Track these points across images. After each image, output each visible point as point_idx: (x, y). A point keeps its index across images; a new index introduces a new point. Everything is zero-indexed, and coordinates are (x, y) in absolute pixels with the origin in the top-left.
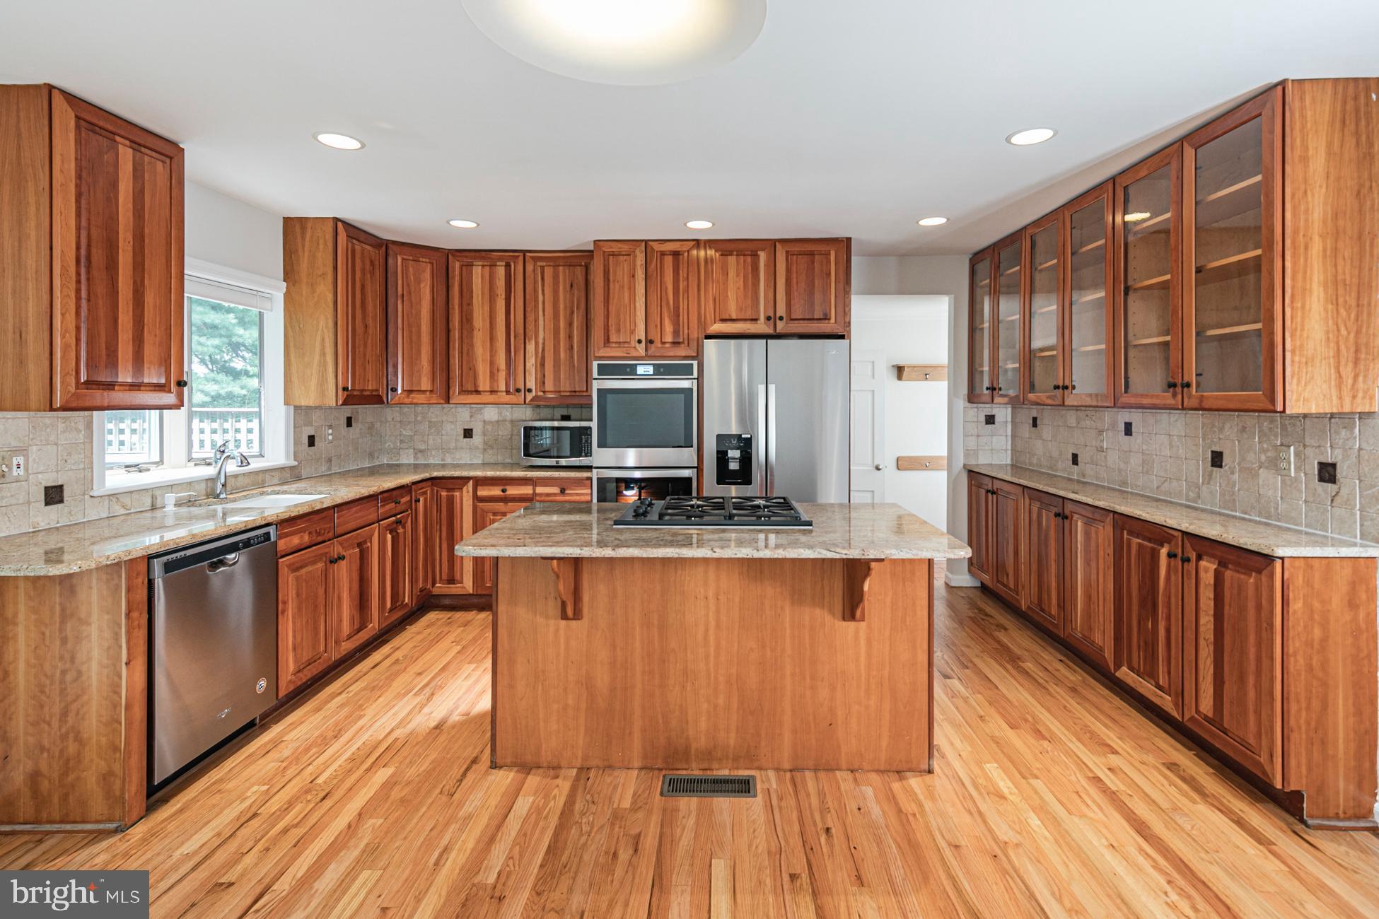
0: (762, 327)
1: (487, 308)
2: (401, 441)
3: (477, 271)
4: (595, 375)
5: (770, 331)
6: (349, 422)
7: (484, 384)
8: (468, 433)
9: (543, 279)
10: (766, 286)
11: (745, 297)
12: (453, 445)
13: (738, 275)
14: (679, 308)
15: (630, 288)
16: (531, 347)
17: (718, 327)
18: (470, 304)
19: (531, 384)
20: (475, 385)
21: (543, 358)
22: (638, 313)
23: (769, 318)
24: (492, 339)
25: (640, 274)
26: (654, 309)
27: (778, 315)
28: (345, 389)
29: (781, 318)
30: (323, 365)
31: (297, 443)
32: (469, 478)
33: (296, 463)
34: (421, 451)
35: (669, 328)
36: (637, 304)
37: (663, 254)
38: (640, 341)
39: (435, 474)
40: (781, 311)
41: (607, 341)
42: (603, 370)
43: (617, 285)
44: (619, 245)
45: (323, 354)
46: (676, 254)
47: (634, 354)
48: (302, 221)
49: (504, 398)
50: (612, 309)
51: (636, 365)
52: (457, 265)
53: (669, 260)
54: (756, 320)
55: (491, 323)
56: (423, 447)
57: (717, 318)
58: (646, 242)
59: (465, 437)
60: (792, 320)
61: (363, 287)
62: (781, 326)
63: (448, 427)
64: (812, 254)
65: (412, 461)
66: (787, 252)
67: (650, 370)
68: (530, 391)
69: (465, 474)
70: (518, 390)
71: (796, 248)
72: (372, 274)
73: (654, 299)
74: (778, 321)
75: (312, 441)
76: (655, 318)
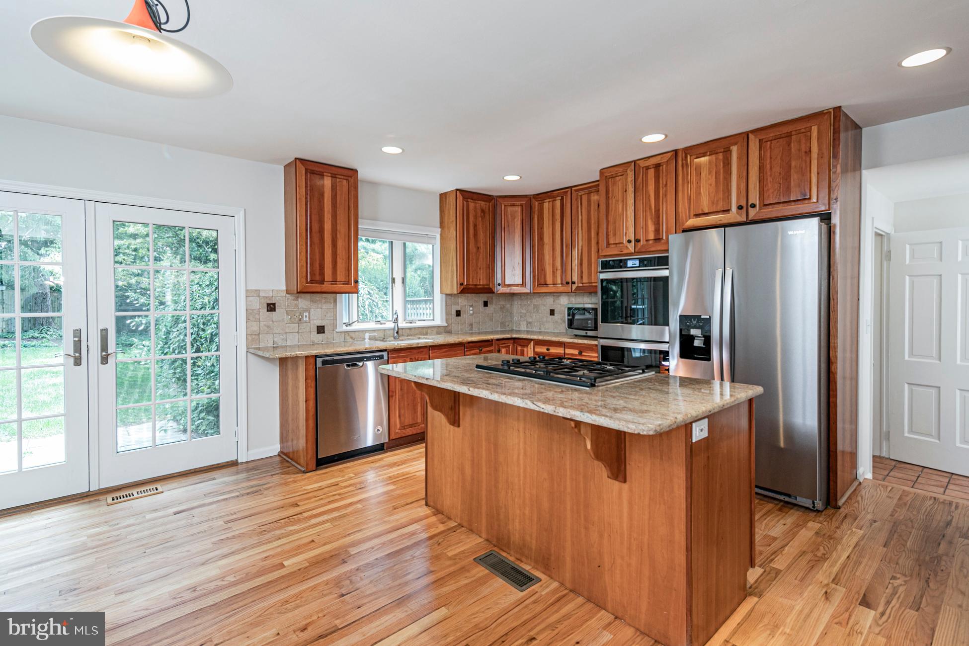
0: (734, 215)
1: (551, 229)
2: (521, 317)
3: (546, 205)
4: (600, 269)
5: (744, 219)
6: (486, 304)
7: (549, 280)
8: (552, 312)
9: (581, 204)
10: (739, 177)
11: (717, 192)
12: (545, 319)
13: (710, 173)
14: (659, 210)
15: (623, 201)
16: (575, 253)
17: (692, 222)
18: (542, 228)
19: (575, 279)
20: (545, 281)
21: (582, 260)
22: (629, 219)
23: (740, 208)
24: (553, 249)
25: (631, 189)
26: (641, 214)
27: (750, 203)
28: (462, 284)
29: (753, 206)
30: (452, 272)
31: (448, 313)
32: (531, 340)
33: (447, 325)
34: (530, 323)
35: (651, 228)
36: (628, 213)
37: (647, 168)
38: (629, 241)
39: (514, 336)
40: (754, 198)
41: (608, 244)
42: (606, 266)
43: (614, 200)
44: (616, 169)
45: (453, 265)
46: (657, 166)
47: (625, 252)
48: (445, 194)
49: (560, 288)
50: (611, 219)
51: (626, 260)
52: (536, 203)
53: (651, 172)
54: (728, 211)
55: (553, 239)
56: (530, 320)
57: (692, 214)
58: (635, 161)
59: (551, 314)
60: (765, 205)
61: (475, 226)
62: (753, 213)
63: (542, 308)
64: (789, 135)
65: (526, 329)
66: (760, 141)
67: (637, 263)
68: (573, 283)
69: (529, 337)
70: (567, 283)
71: (771, 134)
72: (483, 217)
73: (640, 206)
74: (750, 209)
75: (458, 313)
76: (641, 222)
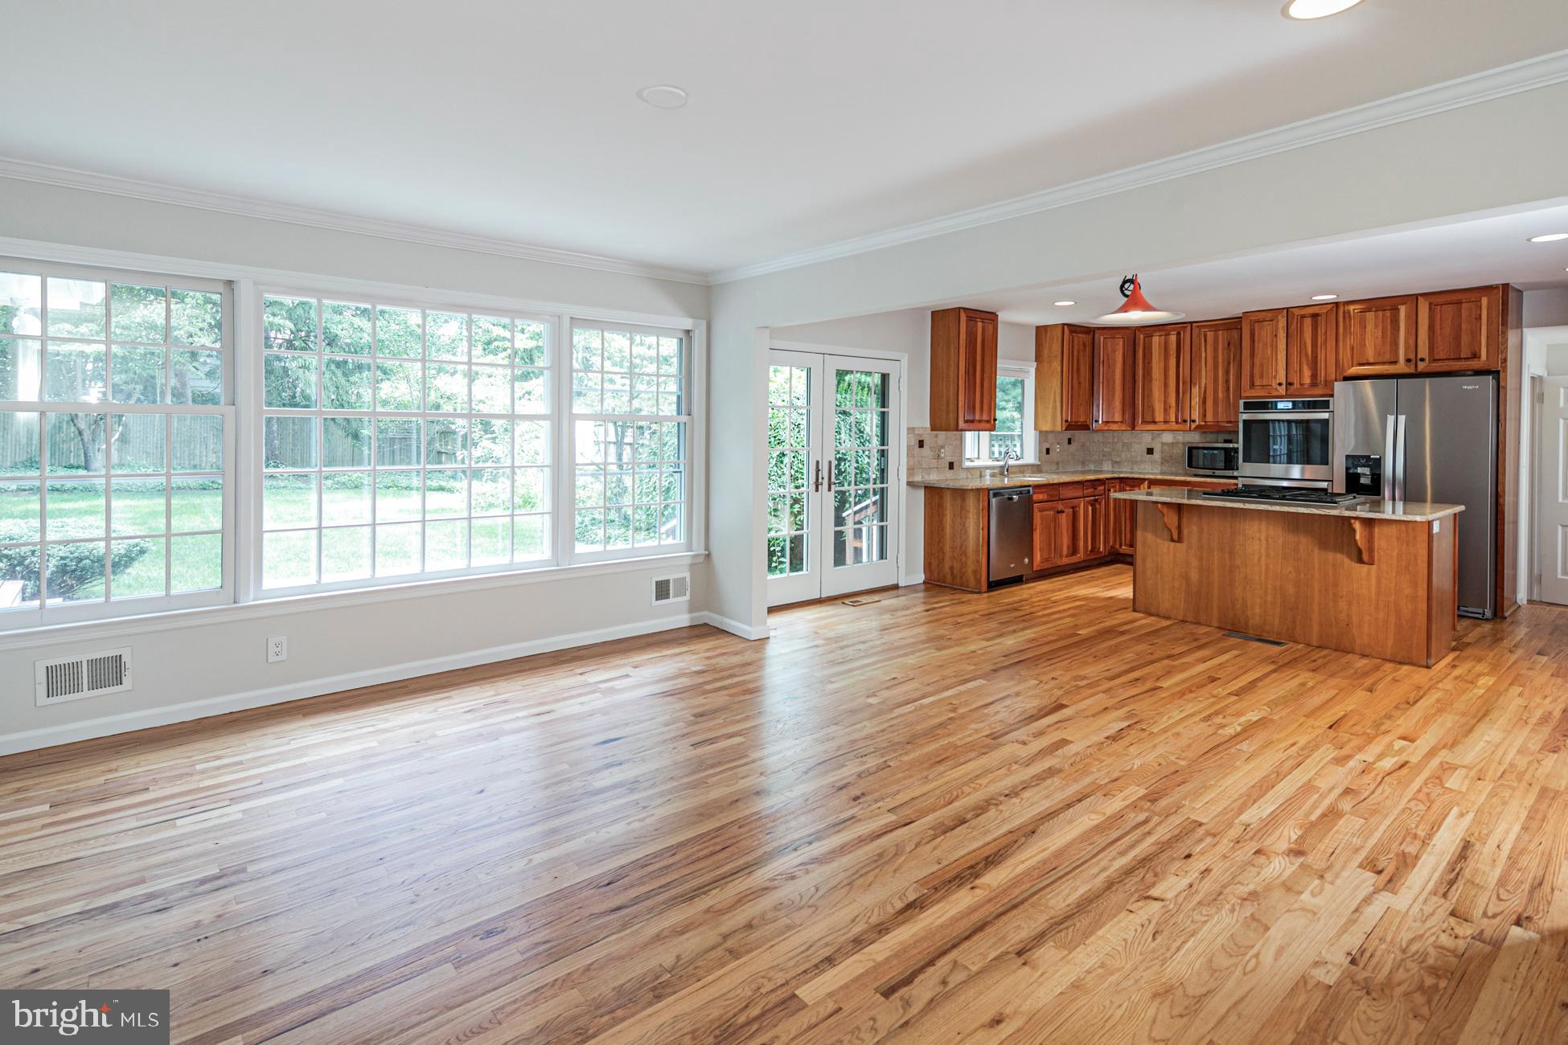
0: (1401, 367)
1: (1162, 365)
2: (1104, 456)
3: (1156, 339)
4: (1242, 410)
5: (1412, 370)
6: (1070, 441)
7: (1159, 417)
8: (1150, 451)
9: (1205, 341)
10: (1407, 333)
11: (1384, 343)
12: (1139, 459)
13: (1376, 326)
14: (1317, 357)
15: (1272, 346)
16: (1196, 390)
17: (1355, 370)
18: (1150, 362)
19: (1196, 416)
20: (1153, 416)
21: (1205, 398)
22: (1279, 363)
23: (1408, 360)
24: (1166, 385)
25: (1282, 335)
26: (1295, 359)
27: (1419, 357)
28: (1067, 421)
29: (1422, 360)
30: (1055, 408)
31: (1040, 452)
32: (1145, 479)
33: (1040, 463)
34: (1117, 462)
35: (1307, 373)
36: (1279, 357)
37: (1303, 317)
38: (1280, 384)
39: (1122, 475)
40: (1423, 352)
41: (1252, 385)
42: (1249, 406)
43: (1261, 345)
44: (1264, 314)
45: (1055, 401)
46: (1315, 316)
47: (1275, 394)
48: (1045, 327)
49: (1174, 426)
50: (1257, 361)
51: (1276, 402)
52: (1142, 336)
53: (1308, 322)
54: (1395, 363)
55: (1165, 374)
56: (1118, 460)
57: (1355, 363)
58: (1288, 309)
59: (1148, 453)
60: (1435, 360)
61: (1078, 360)
62: (1421, 366)
63: (1136, 447)
64: (1459, 303)
65: (1110, 469)
66: (1430, 304)
67: (1290, 405)
68: (1194, 421)
69: (1142, 476)
70: (1185, 421)
71: (1441, 299)
72: (1084, 351)
73: (1294, 351)
74: (1419, 362)
75: (1048, 451)
76: (1296, 366)
